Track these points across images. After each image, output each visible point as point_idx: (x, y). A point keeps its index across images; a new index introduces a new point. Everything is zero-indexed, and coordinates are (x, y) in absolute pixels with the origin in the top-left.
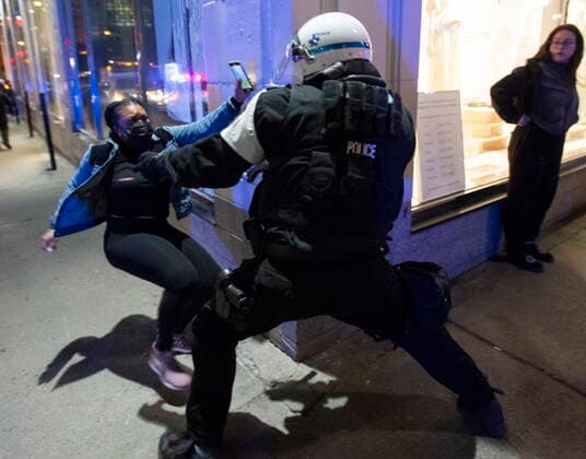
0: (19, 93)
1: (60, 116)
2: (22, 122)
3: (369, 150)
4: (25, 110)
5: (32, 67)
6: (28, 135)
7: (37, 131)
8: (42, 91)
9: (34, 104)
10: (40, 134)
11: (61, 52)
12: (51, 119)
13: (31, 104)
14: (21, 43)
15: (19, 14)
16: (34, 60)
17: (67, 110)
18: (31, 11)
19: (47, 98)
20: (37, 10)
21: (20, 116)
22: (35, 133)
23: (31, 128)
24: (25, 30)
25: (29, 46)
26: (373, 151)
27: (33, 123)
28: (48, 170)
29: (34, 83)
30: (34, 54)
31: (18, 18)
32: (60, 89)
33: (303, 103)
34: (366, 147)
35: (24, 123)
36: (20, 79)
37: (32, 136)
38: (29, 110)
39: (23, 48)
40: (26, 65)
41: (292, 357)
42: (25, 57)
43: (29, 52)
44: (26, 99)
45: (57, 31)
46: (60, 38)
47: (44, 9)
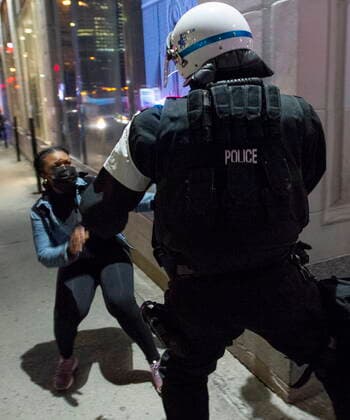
0: (8, 118)
1: (47, 140)
2: (11, 147)
3: (250, 156)
4: (13, 134)
5: (21, 92)
6: (16, 159)
7: (24, 155)
8: (30, 116)
9: (22, 129)
10: (27, 159)
11: (50, 78)
12: (38, 143)
13: (20, 129)
14: (12, 70)
15: (10, 41)
16: (24, 85)
17: (54, 135)
18: (22, 38)
19: (35, 123)
20: (28, 36)
21: (8, 141)
22: (22, 157)
23: (19, 152)
24: (16, 57)
25: (19, 72)
26: (255, 156)
27: (21, 148)
28: (35, 193)
29: (23, 108)
30: (23, 80)
31: (10, 45)
32: (48, 114)
33: (173, 119)
34: (245, 153)
35: (12, 148)
36: (9, 104)
37: (19, 160)
38: (17, 134)
39: (14, 75)
40: (16, 90)
41: (282, 398)
42: (15, 83)
43: (19, 78)
44: (15, 124)
45: (47, 57)
46: (49, 65)
47: (35, 36)
